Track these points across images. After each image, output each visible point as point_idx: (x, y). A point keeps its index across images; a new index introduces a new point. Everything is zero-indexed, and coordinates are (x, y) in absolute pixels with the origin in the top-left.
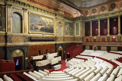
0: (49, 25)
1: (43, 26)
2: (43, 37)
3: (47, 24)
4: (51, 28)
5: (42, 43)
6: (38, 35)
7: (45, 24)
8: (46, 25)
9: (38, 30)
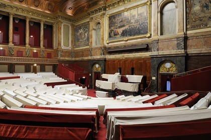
0: (137, 21)
1: (127, 27)
2: (125, 46)
3: (133, 21)
4: (142, 24)
5: (123, 56)
6: (119, 43)
7: (129, 22)
8: (132, 23)
9: (118, 36)
